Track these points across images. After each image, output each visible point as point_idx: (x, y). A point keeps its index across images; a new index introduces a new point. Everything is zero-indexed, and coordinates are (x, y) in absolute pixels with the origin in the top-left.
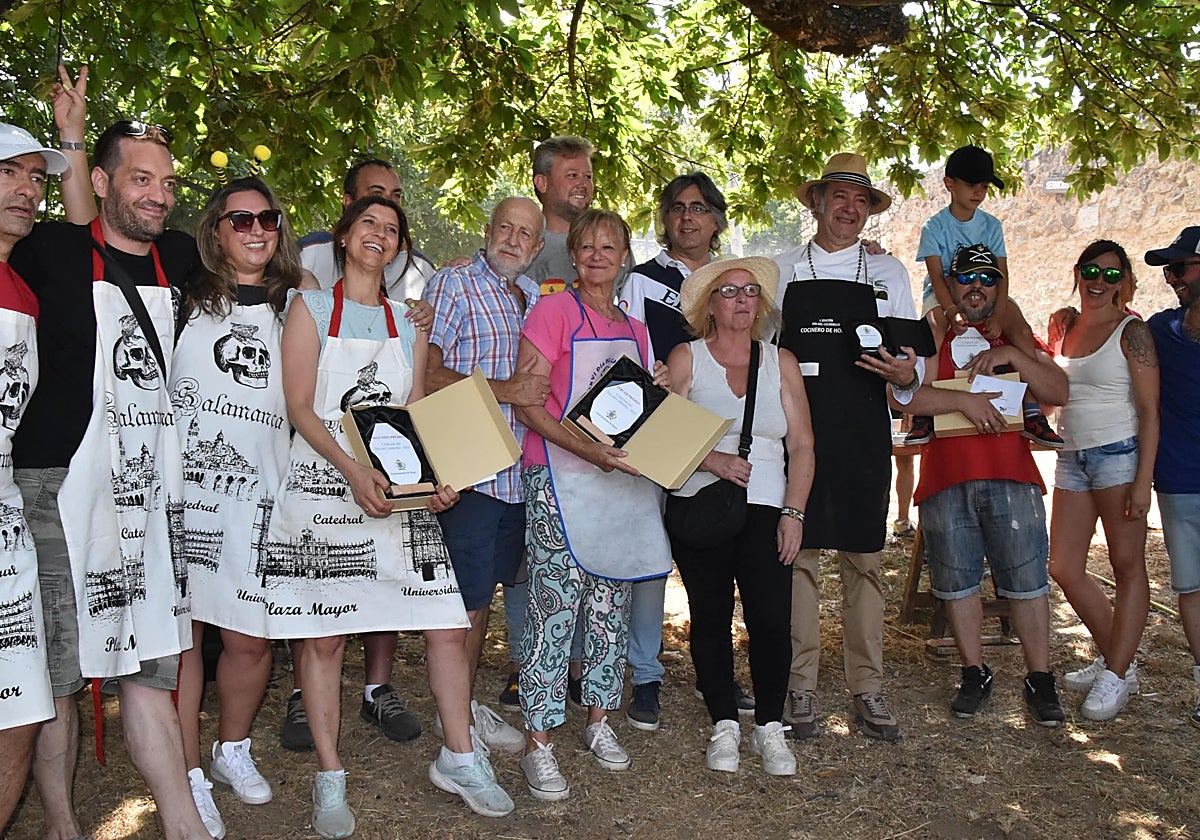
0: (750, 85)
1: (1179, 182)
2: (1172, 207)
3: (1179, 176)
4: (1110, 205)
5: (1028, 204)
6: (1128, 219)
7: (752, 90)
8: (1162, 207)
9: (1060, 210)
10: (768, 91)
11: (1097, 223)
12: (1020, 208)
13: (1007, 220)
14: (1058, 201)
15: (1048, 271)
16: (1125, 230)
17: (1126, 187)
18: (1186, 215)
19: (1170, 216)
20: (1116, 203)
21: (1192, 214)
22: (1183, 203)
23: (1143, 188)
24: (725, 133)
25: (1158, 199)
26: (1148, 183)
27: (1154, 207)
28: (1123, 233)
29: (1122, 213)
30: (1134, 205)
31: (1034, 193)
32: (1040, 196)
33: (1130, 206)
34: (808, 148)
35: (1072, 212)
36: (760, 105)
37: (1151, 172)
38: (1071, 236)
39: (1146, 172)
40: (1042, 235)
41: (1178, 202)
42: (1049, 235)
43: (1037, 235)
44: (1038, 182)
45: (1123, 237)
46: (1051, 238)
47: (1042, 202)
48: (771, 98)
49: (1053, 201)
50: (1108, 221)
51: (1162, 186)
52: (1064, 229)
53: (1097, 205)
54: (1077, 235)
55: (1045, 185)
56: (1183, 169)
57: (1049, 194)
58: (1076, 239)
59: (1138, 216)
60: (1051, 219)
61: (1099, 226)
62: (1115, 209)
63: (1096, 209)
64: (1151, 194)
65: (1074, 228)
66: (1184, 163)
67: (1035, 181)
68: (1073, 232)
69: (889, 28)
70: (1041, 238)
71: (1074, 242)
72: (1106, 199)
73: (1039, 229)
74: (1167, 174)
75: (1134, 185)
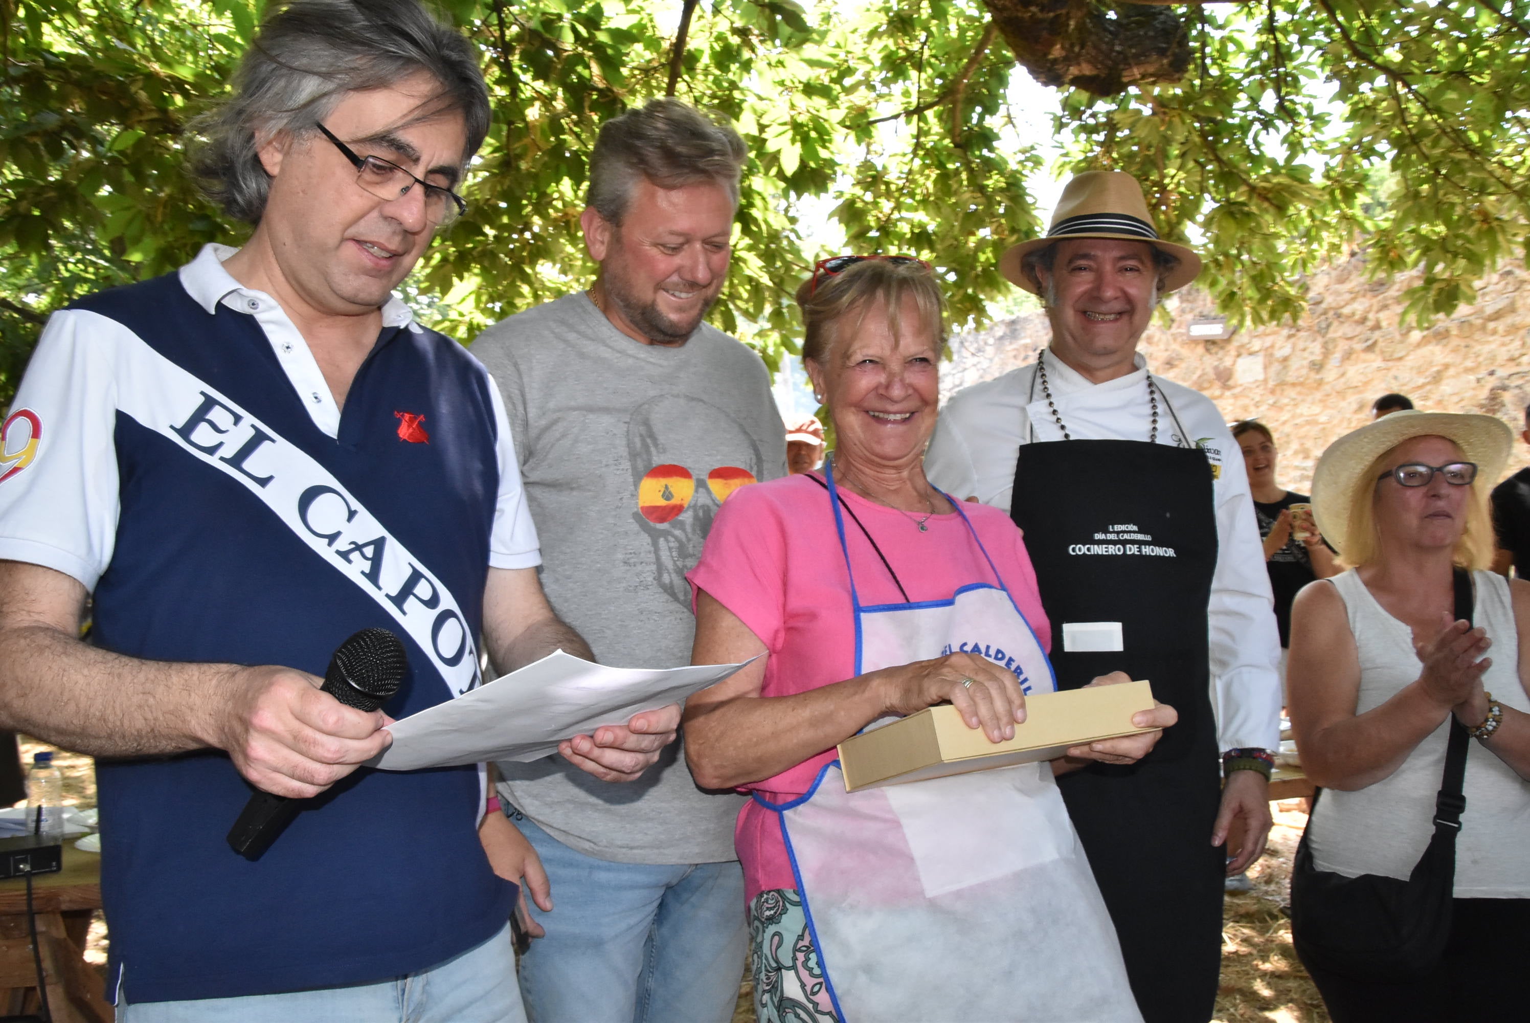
0: (915, 153)
1: (1370, 324)
2: (1364, 356)
3: (1371, 316)
4: (1279, 354)
5: (1166, 354)
6: (1304, 372)
7: (918, 162)
8: (1348, 355)
9: (1211, 362)
10: (941, 165)
11: (1261, 377)
12: (1156, 359)
14: (1208, 350)
16: (1301, 384)
17: (1298, 330)
18: (1383, 365)
19: (1361, 366)
20: (1286, 351)
21: (1390, 364)
22: (1377, 349)
23: (1322, 331)
25: (1343, 346)
26: (1329, 326)
27: (1337, 355)
28: (1298, 389)
29: (1295, 364)
30: (1312, 353)
31: (1175, 340)
32: (1183, 344)
33: (1306, 354)
35: (1228, 362)
36: (928, 183)
37: (1331, 313)
38: (1228, 393)
39: (1325, 313)
41: (1370, 348)
44: (1179, 327)
45: (1299, 393)
47: (1185, 352)
48: (944, 178)
49: (1200, 349)
50: (1278, 374)
51: (1347, 329)
52: (1218, 384)
53: (1262, 353)
54: (1237, 391)
55: (1189, 331)
56: (1375, 308)
57: (1195, 341)
58: (1235, 397)
59: (1317, 367)
60: (1199, 373)
61: (1265, 381)
62: (1285, 359)
63: (1259, 360)
64: (1334, 340)
65: (1231, 383)
66: (1375, 301)
67: (1175, 325)
68: (1229, 388)
69: (1169, 53)
71: (1231, 401)
72: (1273, 346)
74: (1353, 314)
75: (1309, 329)
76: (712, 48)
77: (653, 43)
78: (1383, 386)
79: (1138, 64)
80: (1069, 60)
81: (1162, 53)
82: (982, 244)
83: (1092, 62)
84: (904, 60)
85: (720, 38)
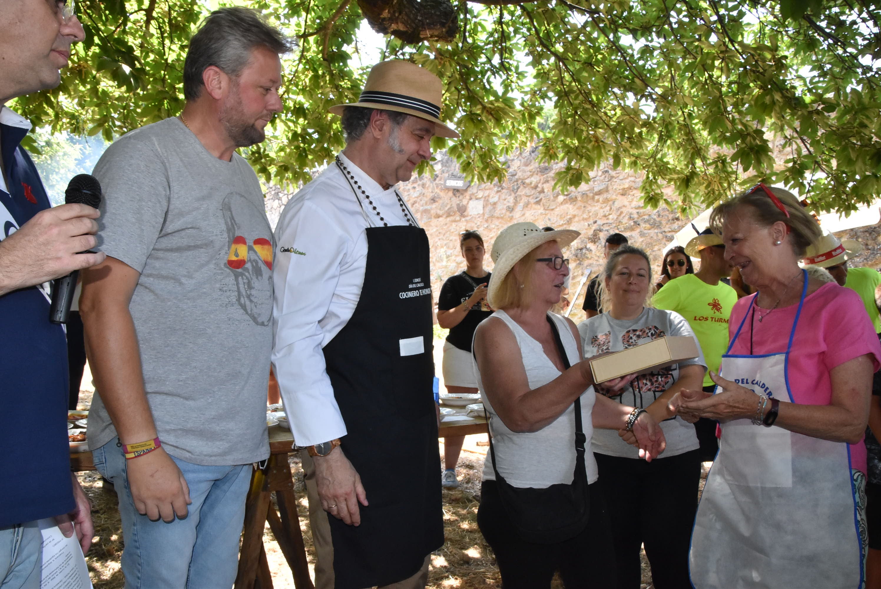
0: (300, 60)
1: (539, 189)
2: (534, 206)
3: (539, 185)
4: (492, 200)
5: (432, 195)
6: (504, 211)
7: (301, 66)
8: (527, 205)
9: (455, 201)
10: (315, 70)
11: (481, 212)
12: (426, 197)
13: (417, 205)
14: (454, 195)
15: (445, 242)
16: (502, 218)
17: (502, 189)
18: (543, 212)
19: (533, 212)
20: (496, 199)
21: (547, 212)
22: (541, 203)
23: (515, 191)
25: (525, 200)
26: (518, 188)
27: (521, 204)
28: (500, 220)
29: (499, 207)
30: (508, 202)
31: (437, 187)
32: (441, 190)
33: (505, 202)
34: (334, 126)
35: (465, 202)
36: (306, 79)
37: (520, 181)
38: (463, 219)
39: (517, 181)
40: (441, 216)
41: (538, 202)
42: (447, 217)
43: (438, 216)
44: (440, 180)
45: (500, 223)
46: (448, 219)
47: (442, 194)
48: (316, 78)
49: (450, 194)
50: (490, 211)
51: (527, 191)
52: (458, 214)
53: (483, 199)
54: (468, 218)
55: (445, 182)
56: (542, 181)
57: (448, 189)
58: (467, 221)
59: (511, 209)
60: (449, 206)
61: (483, 214)
62: (495, 204)
63: (481, 203)
64: (520, 196)
65: (465, 214)
66: (542, 178)
67: (438, 179)
68: (464, 216)
69: (447, 25)
70: (441, 219)
71: (465, 223)
72: (489, 196)
73: (440, 213)
74: (531, 183)
75: (508, 188)
78: (543, 223)
79: (430, 29)
80: (392, 19)
81: (443, 25)
83: (404, 23)
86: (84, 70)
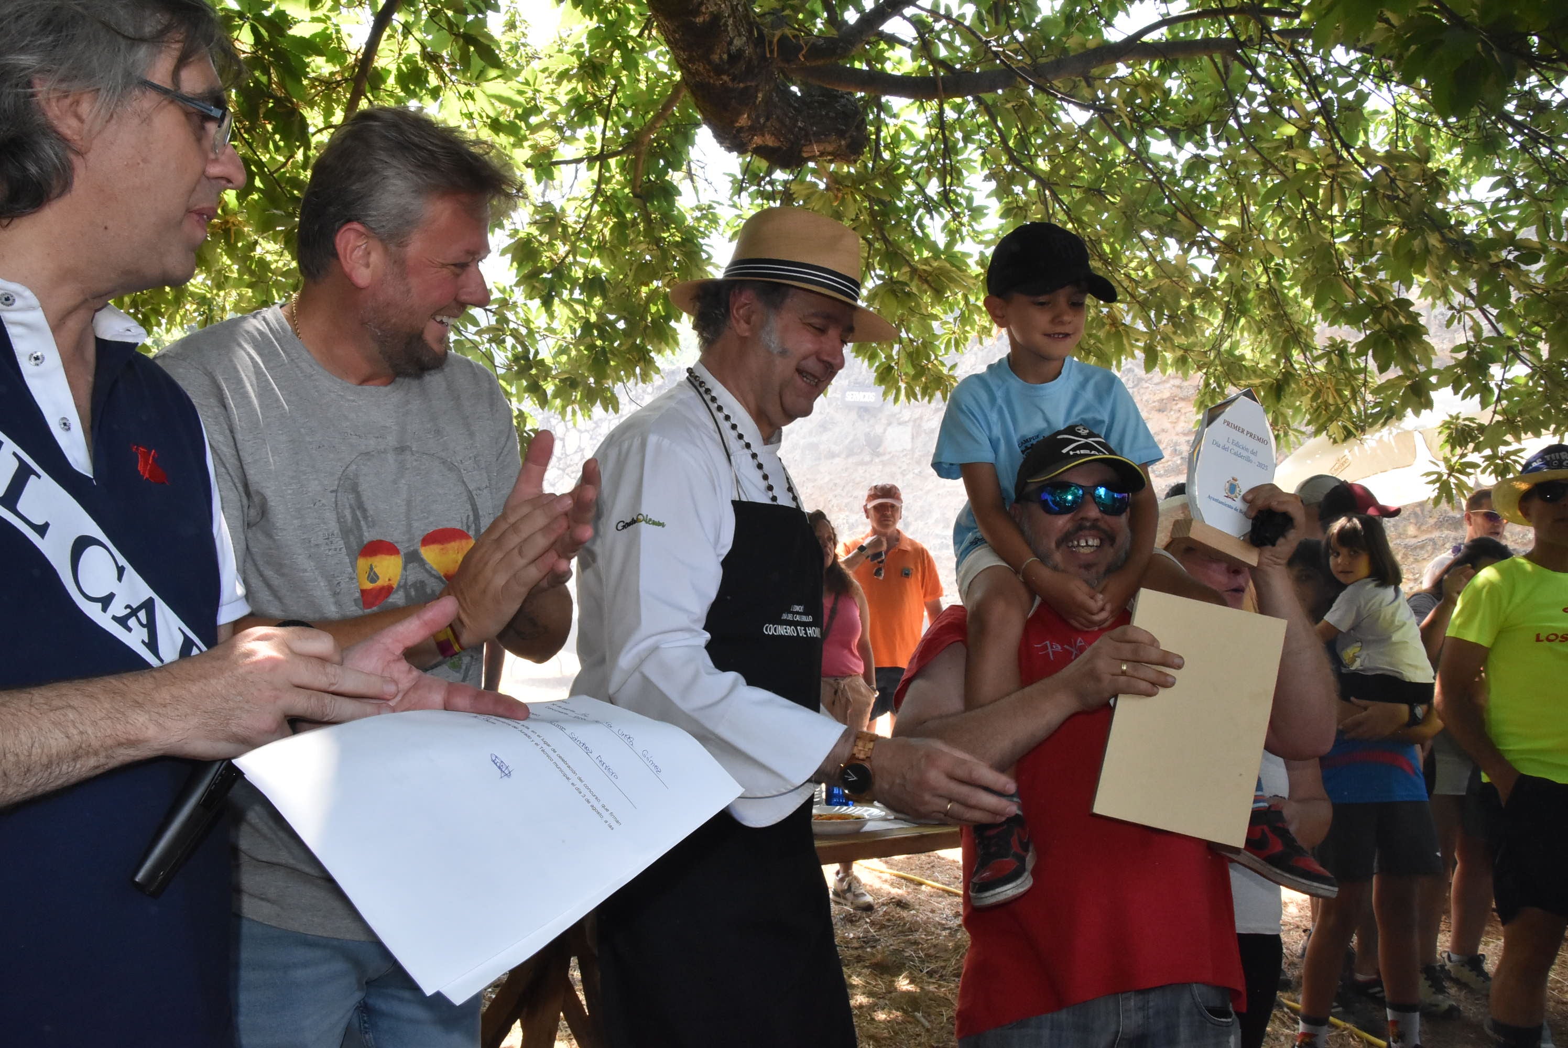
0: (594, 199)
5: (820, 418)
7: (596, 208)
9: (862, 427)
10: (620, 214)
11: (909, 447)
13: (794, 435)
14: (860, 416)
15: (846, 501)
24: (542, 270)
31: (830, 404)
34: (653, 309)
35: (879, 429)
36: (605, 229)
38: (877, 460)
40: (838, 455)
42: (848, 456)
43: (832, 455)
44: (835, 391)
46: (850, 460)
48: (621, 227)
49: (853, 416)
52: (867, 450)
54: (885, 458)
55: (844, 396)
57: (849, 407)
58: (884, 464)
60: (850, 438)
61: (913, 450)
63: (908, 430)
65: (881, 450)
68: (878, 455)
69: (847, 135)
70: (837, 460)
71: (880, 467)
72: (921, 418)
73: (836, 449)
76: (399, 69)
77: (337, 55)
79: (819, 142)
80: (754, 129)
81: (841, 134)
82: (653, 296)
83: (776, 134)
84: (591, 105)
85: (409, 60)
86: (234, 228)
